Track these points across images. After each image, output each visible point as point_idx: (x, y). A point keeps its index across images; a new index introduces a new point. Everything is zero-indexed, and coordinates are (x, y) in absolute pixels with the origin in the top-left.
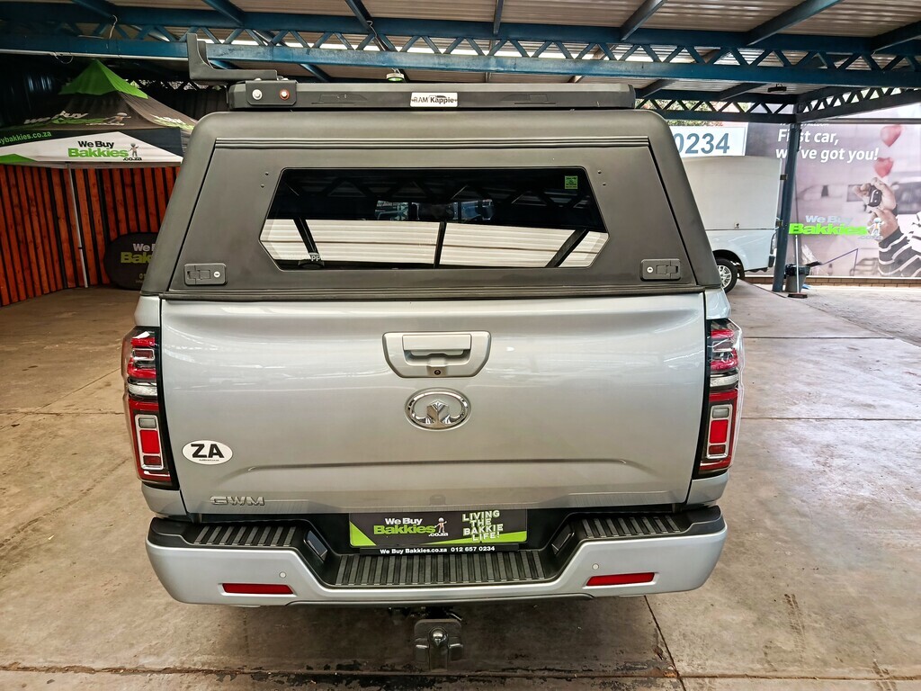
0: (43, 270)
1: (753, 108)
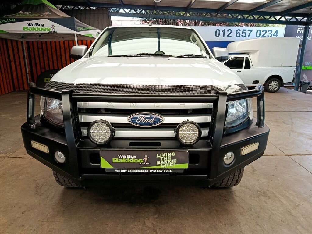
1: (291, 19)
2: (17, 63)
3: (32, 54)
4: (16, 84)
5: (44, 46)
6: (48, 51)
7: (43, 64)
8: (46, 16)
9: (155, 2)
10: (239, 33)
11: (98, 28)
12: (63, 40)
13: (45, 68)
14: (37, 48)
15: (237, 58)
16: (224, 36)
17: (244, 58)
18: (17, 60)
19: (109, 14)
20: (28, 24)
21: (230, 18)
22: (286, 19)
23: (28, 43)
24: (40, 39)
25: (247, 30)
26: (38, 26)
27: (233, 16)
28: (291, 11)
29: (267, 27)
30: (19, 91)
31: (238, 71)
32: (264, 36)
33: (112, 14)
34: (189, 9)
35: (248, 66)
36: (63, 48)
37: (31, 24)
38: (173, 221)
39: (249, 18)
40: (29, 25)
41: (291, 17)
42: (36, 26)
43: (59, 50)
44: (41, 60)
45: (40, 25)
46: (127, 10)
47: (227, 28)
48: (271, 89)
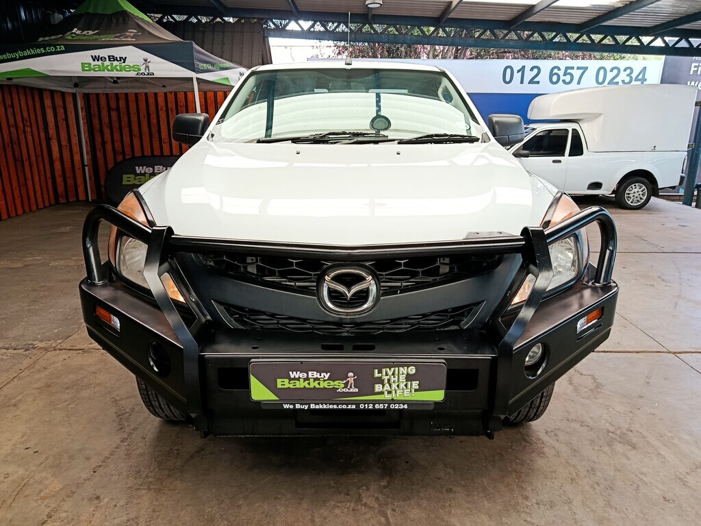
0: (37, 187)
1: (677, 42)
2: (64, 143)
3: (96, 122)
4: (61, 189)
5: (122, 103)
6: (131, 115)
7: (120, 144)
8: (129, 39)
9: (369, 6)
10: (555, 74)
11: (241, 64)
12: (165, 90)
13: (123, 153)
14: (106, 108)
15: (550, 131)
16: (522, 82)
17: (568, 131)
18: (63, 135)
19: (266, 32)
20: (92, 56)
21: (538, 41)
22: (664, 41)
23: (86, 97)
24: (116, 88)
25: (575, 68)
26: (114, 61)
27: (543, 37)
28: (678, 25)
29: (622, 61)
30: (68, 204)
31: (554, 162)
32: (614, 81)
33: (272, 33)
34: (444, 20)
35: (577, 149)
36: (165, 109)
37: (99, 56)
38: (421, 495)
39: (580, 41)
40: (94, 58)
41: (677, 39)
42: (110, 60)
43: (155, 112)
44: (115, 134)
45: (119, 59)
46: (306, 25)
47: (529, 63)
48: (629, 202)
